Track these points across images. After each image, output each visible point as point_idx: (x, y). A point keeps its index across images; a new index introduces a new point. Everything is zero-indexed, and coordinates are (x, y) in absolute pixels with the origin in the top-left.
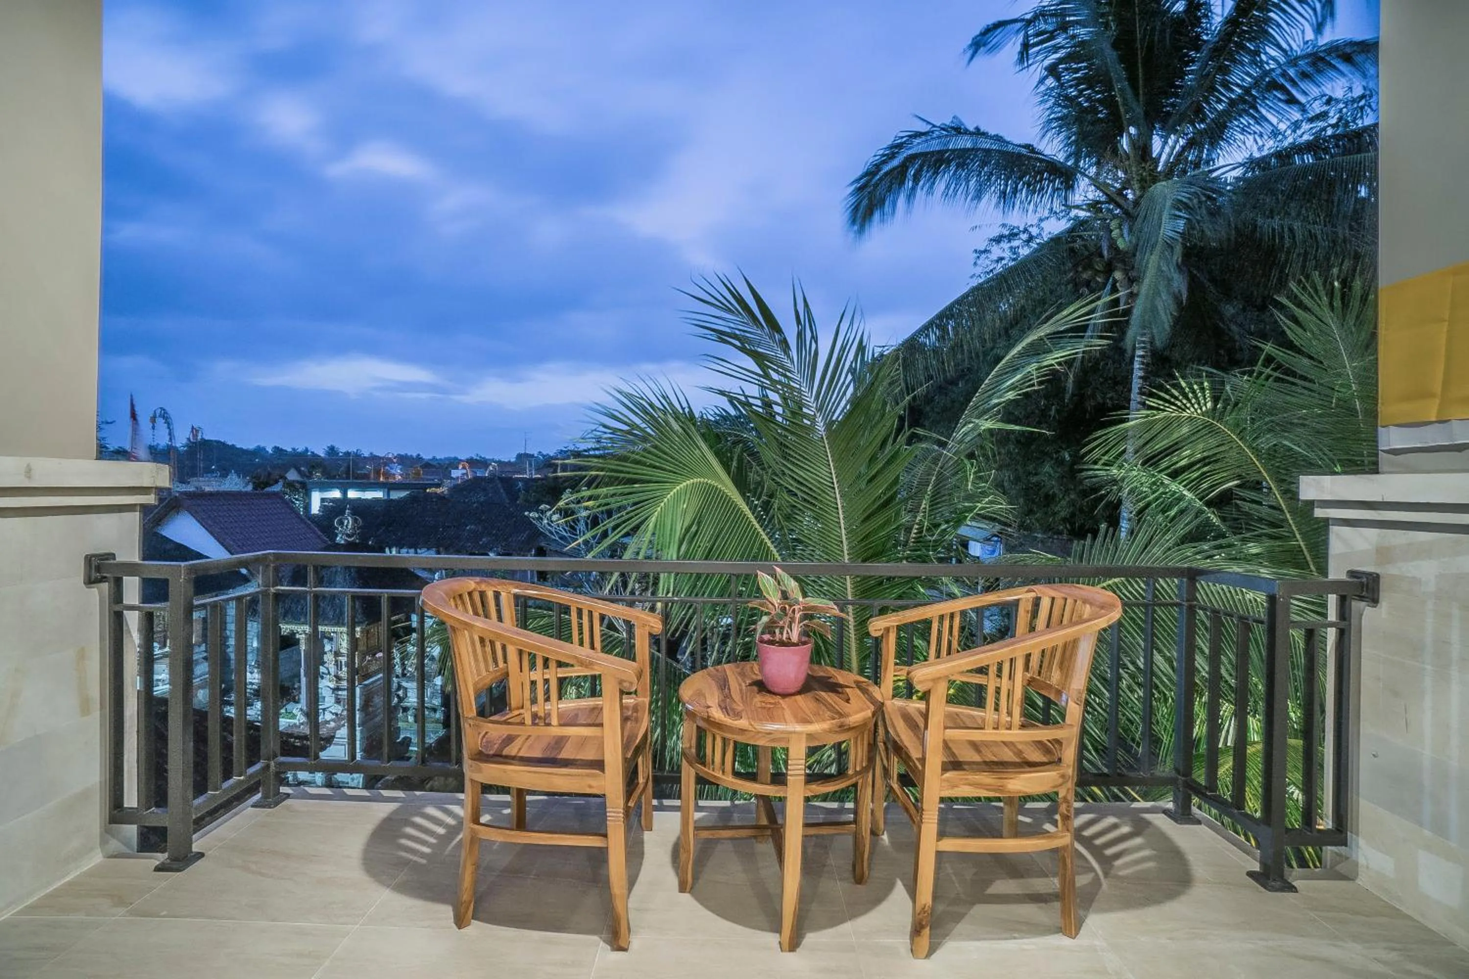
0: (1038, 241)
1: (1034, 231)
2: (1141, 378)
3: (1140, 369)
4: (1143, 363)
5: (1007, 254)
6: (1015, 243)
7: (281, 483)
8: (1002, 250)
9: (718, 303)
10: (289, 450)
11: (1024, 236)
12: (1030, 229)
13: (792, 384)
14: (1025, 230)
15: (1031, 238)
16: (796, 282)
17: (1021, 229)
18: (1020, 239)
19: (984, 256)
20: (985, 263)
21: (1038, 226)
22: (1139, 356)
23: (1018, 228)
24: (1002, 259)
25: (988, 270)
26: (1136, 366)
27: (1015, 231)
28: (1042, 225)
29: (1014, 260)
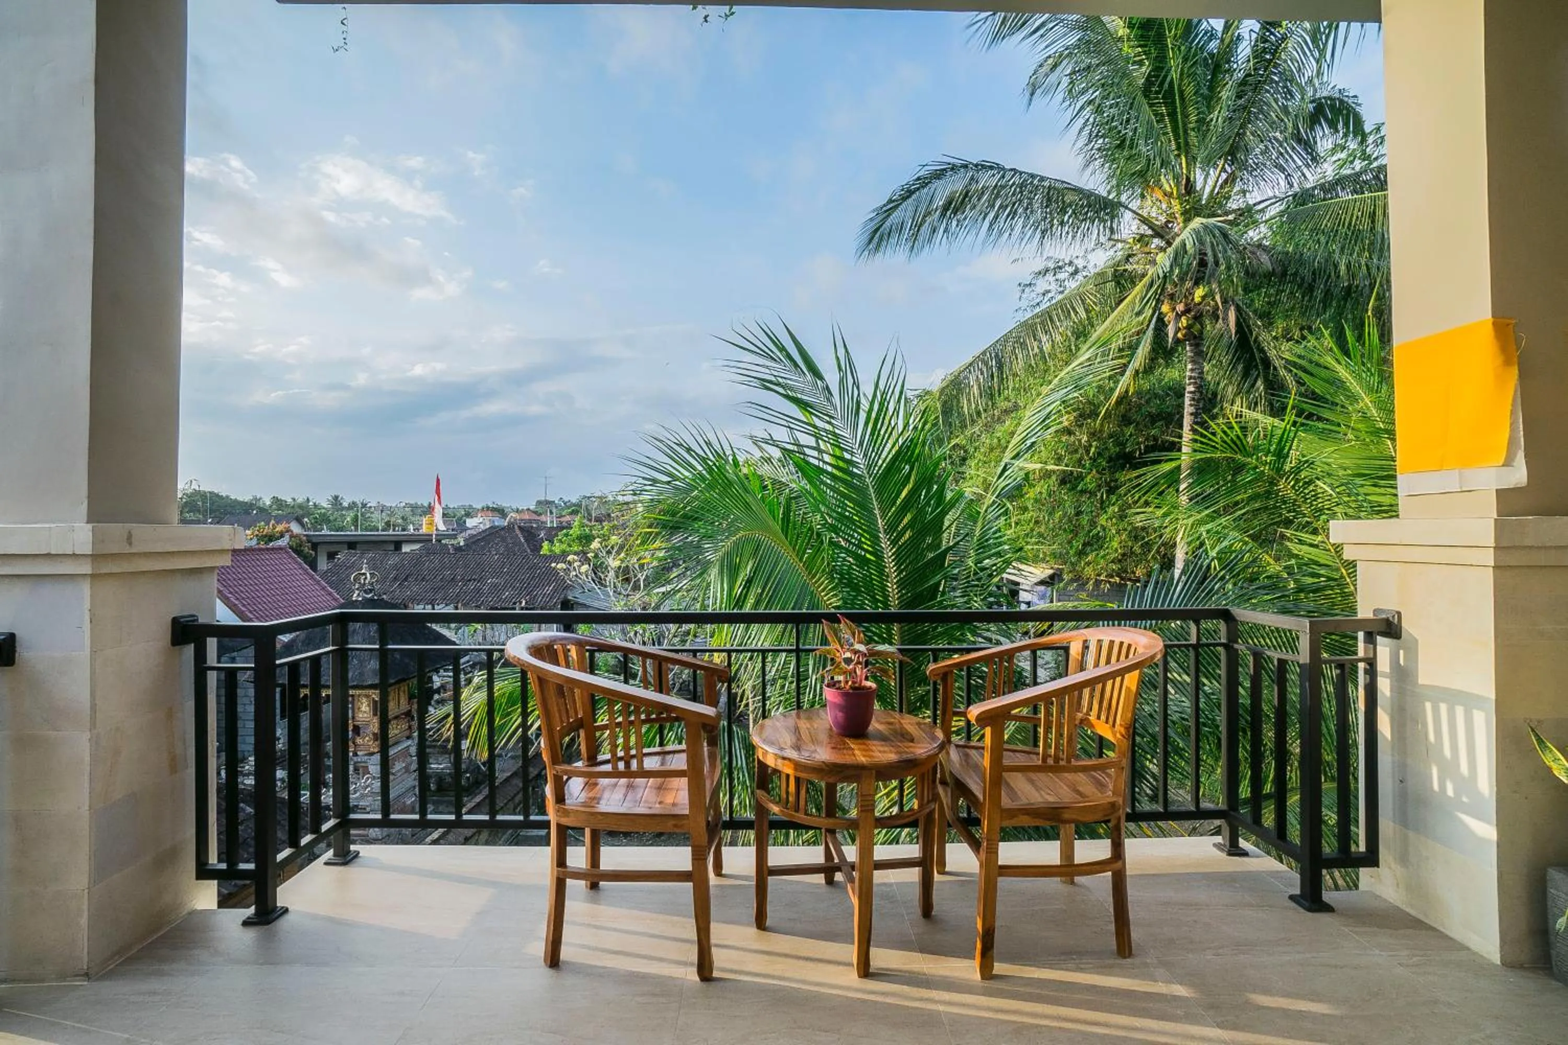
0: (1084, 274)
1: (1080, 263)
2: (1192, 414)
3: (1191, 405)
4: (1193, 399)
5: (1053, 287)
6: (1061, 276)
7: (287, 537)
8: (1047, 283)
9: (758, 351)
10: (289, 500)
11: (1071, 269)
12: (1076, 261)
13: (837, 431)
14: (1071, 263)
15: (1076, 272)
16: (836, 328)
17: (1067, 261)
18: (1066, 271)
19: (1027, 290)
20: (1031, 296)
21: (1085, 257)
22: (1190, 392)
23: (1063, 260)
24: (1049, 291)
25: (1034, 303)
26: (1187, 402)
27: (1060, 264)
28: (1089, 256)
29: (1062, 292)
